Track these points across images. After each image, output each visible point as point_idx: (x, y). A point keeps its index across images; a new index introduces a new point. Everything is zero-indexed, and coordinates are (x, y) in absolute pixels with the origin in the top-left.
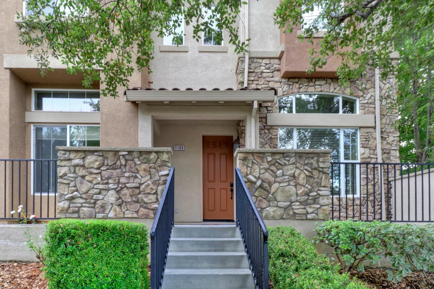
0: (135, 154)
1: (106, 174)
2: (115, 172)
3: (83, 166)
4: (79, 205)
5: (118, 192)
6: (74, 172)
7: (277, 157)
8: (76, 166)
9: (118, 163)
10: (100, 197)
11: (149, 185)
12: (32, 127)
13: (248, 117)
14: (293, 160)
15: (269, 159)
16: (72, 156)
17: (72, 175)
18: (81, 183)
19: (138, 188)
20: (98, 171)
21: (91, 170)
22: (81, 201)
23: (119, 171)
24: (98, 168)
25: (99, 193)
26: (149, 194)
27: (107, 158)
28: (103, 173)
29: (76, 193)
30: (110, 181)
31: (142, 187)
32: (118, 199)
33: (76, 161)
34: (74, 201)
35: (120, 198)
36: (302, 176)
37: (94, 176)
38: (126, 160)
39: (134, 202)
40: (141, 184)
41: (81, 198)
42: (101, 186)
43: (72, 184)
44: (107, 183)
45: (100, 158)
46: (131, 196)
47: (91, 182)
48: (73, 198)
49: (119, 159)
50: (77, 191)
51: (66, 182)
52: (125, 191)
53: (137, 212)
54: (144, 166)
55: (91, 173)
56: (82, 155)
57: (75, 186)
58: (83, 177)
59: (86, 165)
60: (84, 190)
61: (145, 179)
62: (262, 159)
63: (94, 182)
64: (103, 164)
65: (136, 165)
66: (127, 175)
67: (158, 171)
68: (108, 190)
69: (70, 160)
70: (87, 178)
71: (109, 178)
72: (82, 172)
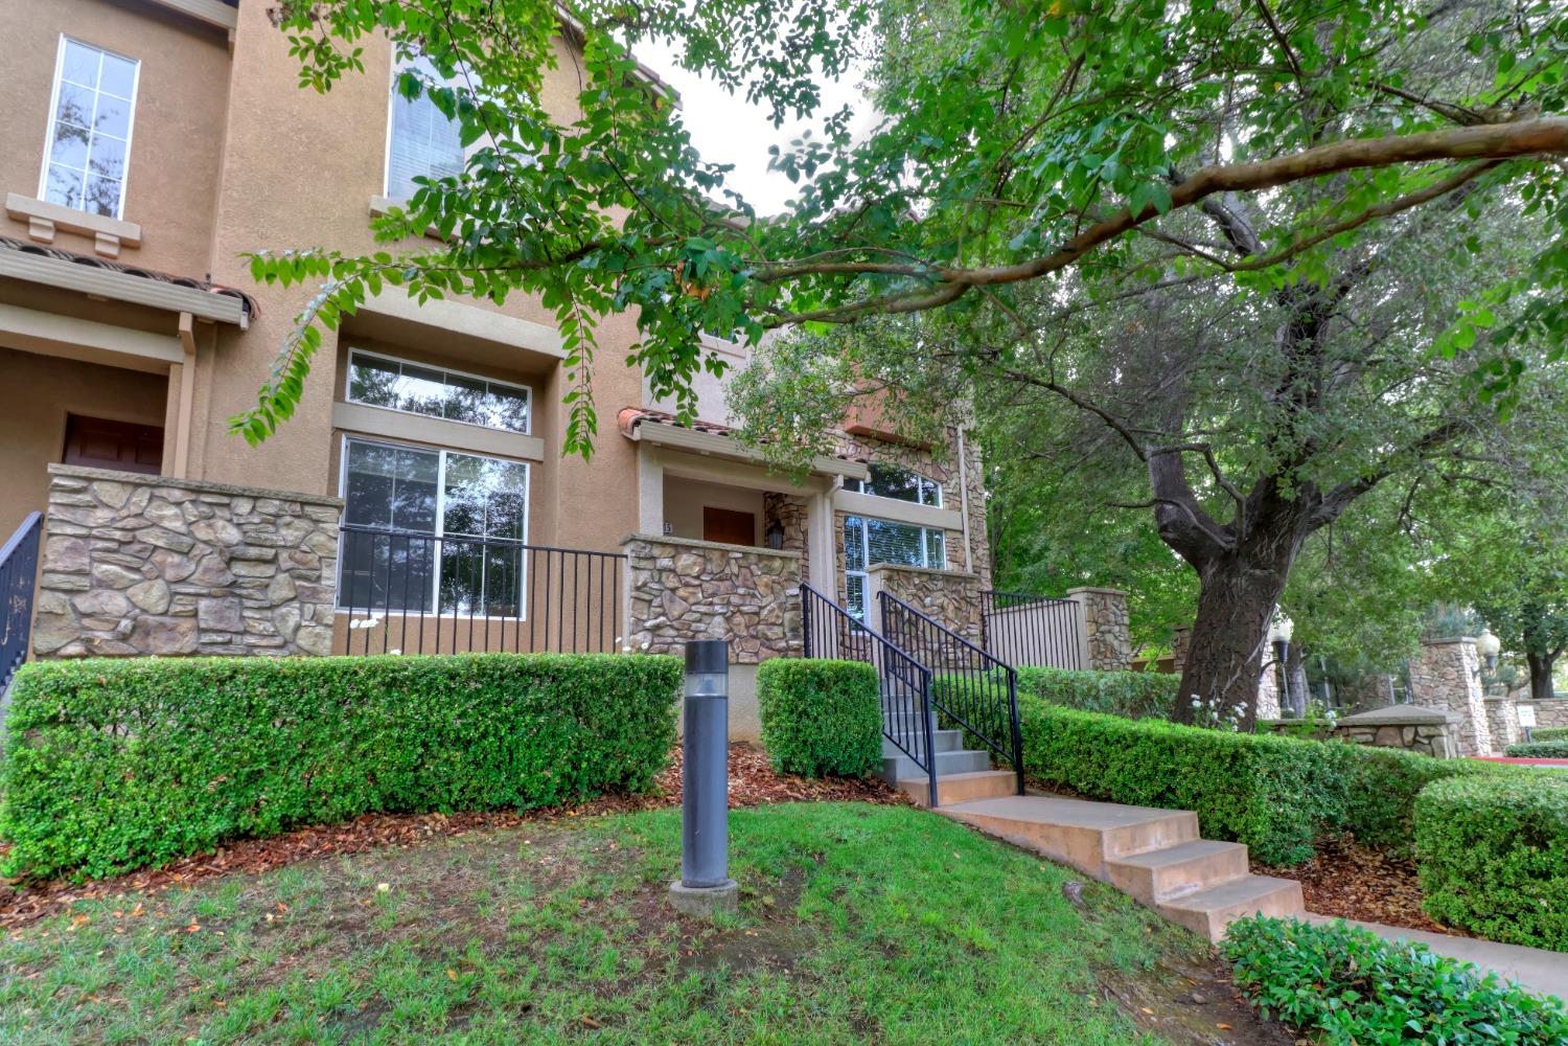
0: (752, 559)
1: (709, 587)
2: (724, 586)
3: (673, 571)
4: (669, 640)
5: (728, 620)
6: (660, 582)
7: (925, 578)
8: (661, 571)
9: (727, 571)
10: (702, 626)
11: (773, 610)
14: (940, 584)
15: (917, 581)
16: (656, 551)
17: (656, 586)
18: (672, 601)
19: (757, 614)
20: (697, 582)
21: (688, 579)
22: (672, 632)
23: (728, 583)
24: (697, 577)
25: (700, 621)
26: (774, 624)
27: (710, 560)
28: (705, 585)
29: (662, 619)
30: (716, 600)
31: (765, 612)
32: (728, 631)
33: (665, 562)
34: (661, 632)
35: (731, 630)
36: (951, 607)
37: (691, 590)
38: (740, 567)
39: (753, 637)
40: (761, 608)
41: (671, 627)
42: (703, 609)
43: (657, 602)
44: (711, 604)
45: (700, 560)
46: (747, 627)
47: (685, 599)
48: (658, 627)
49: (728, 563)
50: (664, 614)
51: (647, 597)
52: (738, 619)
53: (756, 654)
54: (766, 579)
55: (687, 585)
56: (670, 551)
57: (661, 606)
58: (674, 590)
59: (679, 571)
60: (676, 613)
61: (769, 603)
62: (908, 579)
63: (692, 600)
64: (703, 571)
65: (752, 575)
66: (741, 591)
67: (783, 588)
68: (713, 615)
69: (653, 558)
70: (682, 592)
71: (713, 595)
72: (672, 582)
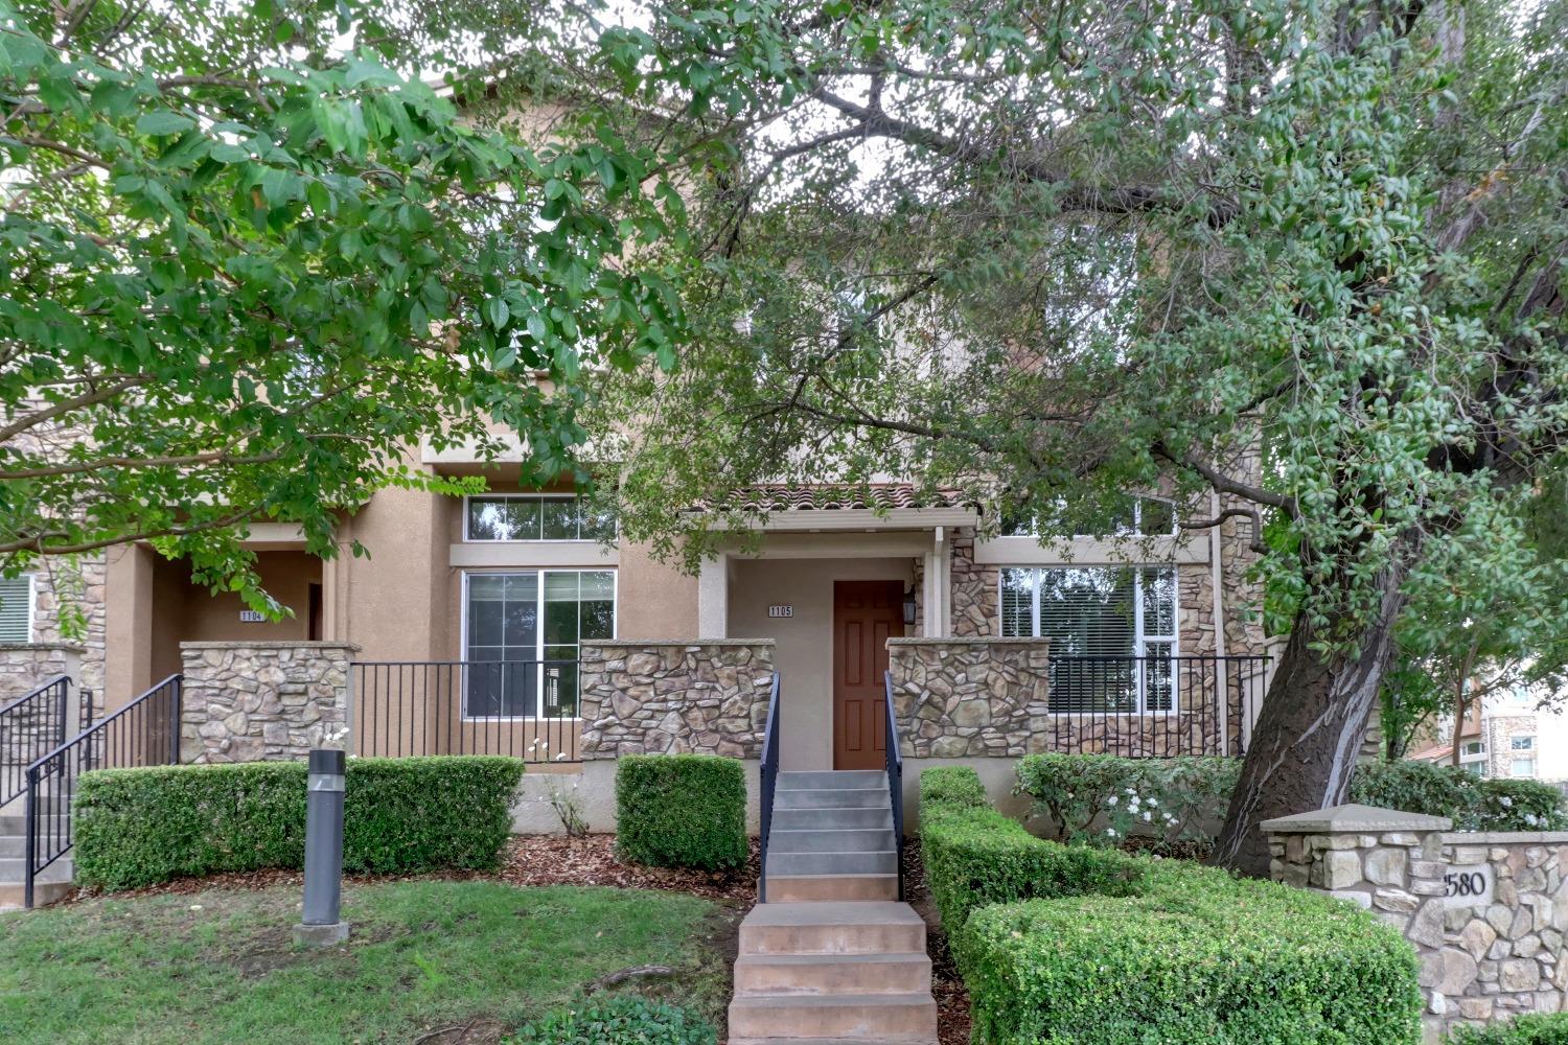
0: (713, 651)
1: (662, 685)
2: (678, 682)
3: (624, 672)
4: (618, 738)
5: (683, 715)
6: (609, 683)
7: (958, 651)
8: (611, 672)
9: (684, 666)
10: (654, 723)
11: (735, 702)
12: (464, 576)
13: (928, 554)
14: (984, 656)
15: (944, 654)
16: (606, 655)
17: (605, 688)
18: (621, 700)
19: (718, 707)
20: (649, 680)
21: (639, 678)
22: (621, 730)
23: (684, 679)
24: (650, 675)
25: (652, 718)
26: (737, 717)
27: (665, 657)
28: (658, 683)
29: (611, 718)
30: (670, 697)
31: (725, 706)
32: (683, 727)
33: (614, 664)
34: (610, 731)
35: (687, 725)
36: (1000, 682)
37: (642, 688)
38: (698, 661)
39: (711, 731)
40: (722, 701)
41: (620, 725)
42: (654, 706)
43: (606, 702)
44: (665, 701)
45: (653, 658)
46: (706, 721)
47: (637, 698)
48: (606, 726)
49: (685, 659)
50: (613, 714)
51: (595, 699)
52: (695, 713)
53: (715, 748)
54: (728, 670)
55: (638, 684)
56: (621, 652)
57: (611, 706)
58: (624, 690)
59: (630, 671)
60: (626, 712)
61: (732, 694)
62: (931, 654)
63: (643, 699)
64: (658, 669)
65: (714, 668)
66: (698, 685)
67: (751, 678)
68: (667, 711)
69: (602, 661)
70: (631, 692)
71: (667, 692)
72: (622, 682)
